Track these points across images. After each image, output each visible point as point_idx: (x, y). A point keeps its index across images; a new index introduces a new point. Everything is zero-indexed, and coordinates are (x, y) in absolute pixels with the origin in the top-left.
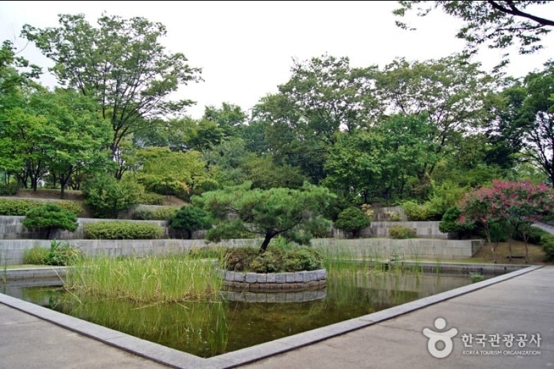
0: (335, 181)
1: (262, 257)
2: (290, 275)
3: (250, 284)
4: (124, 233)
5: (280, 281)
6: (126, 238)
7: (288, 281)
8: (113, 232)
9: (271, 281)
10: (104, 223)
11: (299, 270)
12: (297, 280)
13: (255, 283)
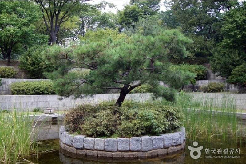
0: (231, 43)
1: (95, 117)
2: (123, 141)
3: (77, 149)
4: (41, 90)
5: (109, 149)
6: (43, 93)
7: (120, 149)
8: (31, 89)
9: (99, 148)
10: (33, 82)
11: (137, 136)
12: (131, 148)
13: (82, 149)
